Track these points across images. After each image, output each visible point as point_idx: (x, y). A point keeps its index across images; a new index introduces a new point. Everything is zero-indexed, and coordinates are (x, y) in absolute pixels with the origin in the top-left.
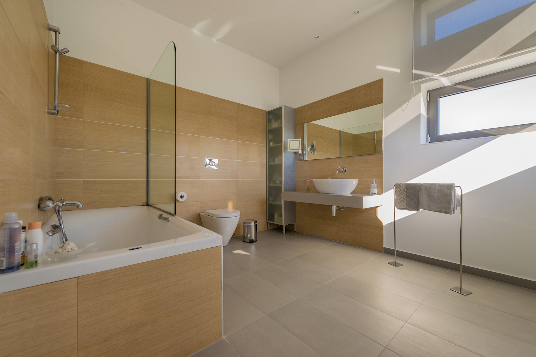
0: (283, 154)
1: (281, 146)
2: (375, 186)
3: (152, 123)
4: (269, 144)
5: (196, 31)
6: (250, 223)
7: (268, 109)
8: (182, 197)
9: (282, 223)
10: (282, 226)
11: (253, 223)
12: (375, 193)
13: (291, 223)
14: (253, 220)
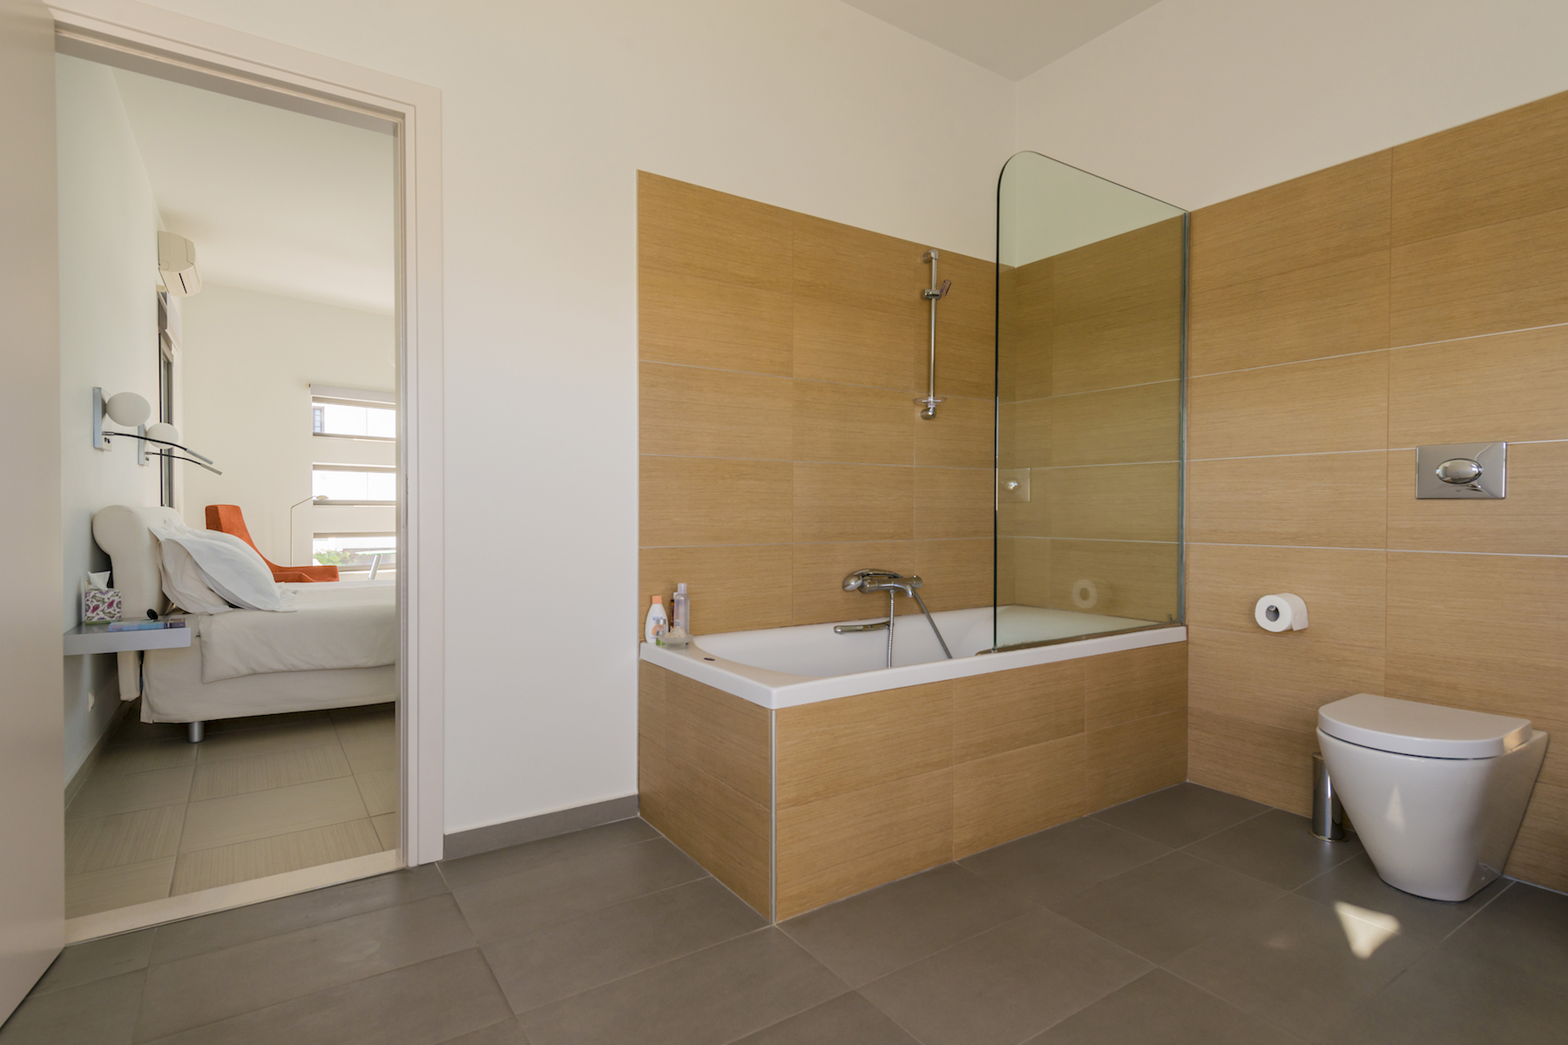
8: (1274, 613)
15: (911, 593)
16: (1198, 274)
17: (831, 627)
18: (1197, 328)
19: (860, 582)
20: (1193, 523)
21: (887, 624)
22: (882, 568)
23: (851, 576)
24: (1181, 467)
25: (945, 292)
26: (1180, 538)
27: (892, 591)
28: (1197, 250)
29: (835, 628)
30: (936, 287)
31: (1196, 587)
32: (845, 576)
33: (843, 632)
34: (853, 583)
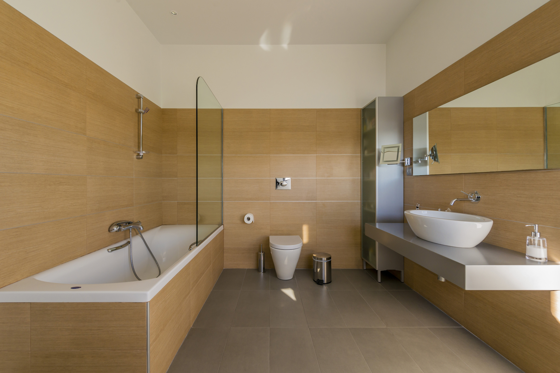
0: (377, 167)
1: (375, 156)
2: (539, 241)
3: (225, 149)
4: (363, 153)
5: (264, 46)
6: (321, 259)
7: (361, 106)
8: (249, 219)
9: (375, 265)
10: (377, 271)
11: (324, 259)
12: (538, 257)
13: (394, 269)
14: (325, 254)
15: (142, 229)
16: (225, 127)
17: (106, 249)
18: (225, 141)
19: (119, 228)
20: (225, 196)
21: (129, 243)
22: (124, 220)
23: (112, 225)
24: (222, 180)
25: (146, 112)
26: (222, 199)
27: (131, 229)
28: (225, 120)
29: (108, 250)
30: (143, 109)
31: (227, 213)
32: (109, 226)
33: (112, 251)
34: (115, 229)
